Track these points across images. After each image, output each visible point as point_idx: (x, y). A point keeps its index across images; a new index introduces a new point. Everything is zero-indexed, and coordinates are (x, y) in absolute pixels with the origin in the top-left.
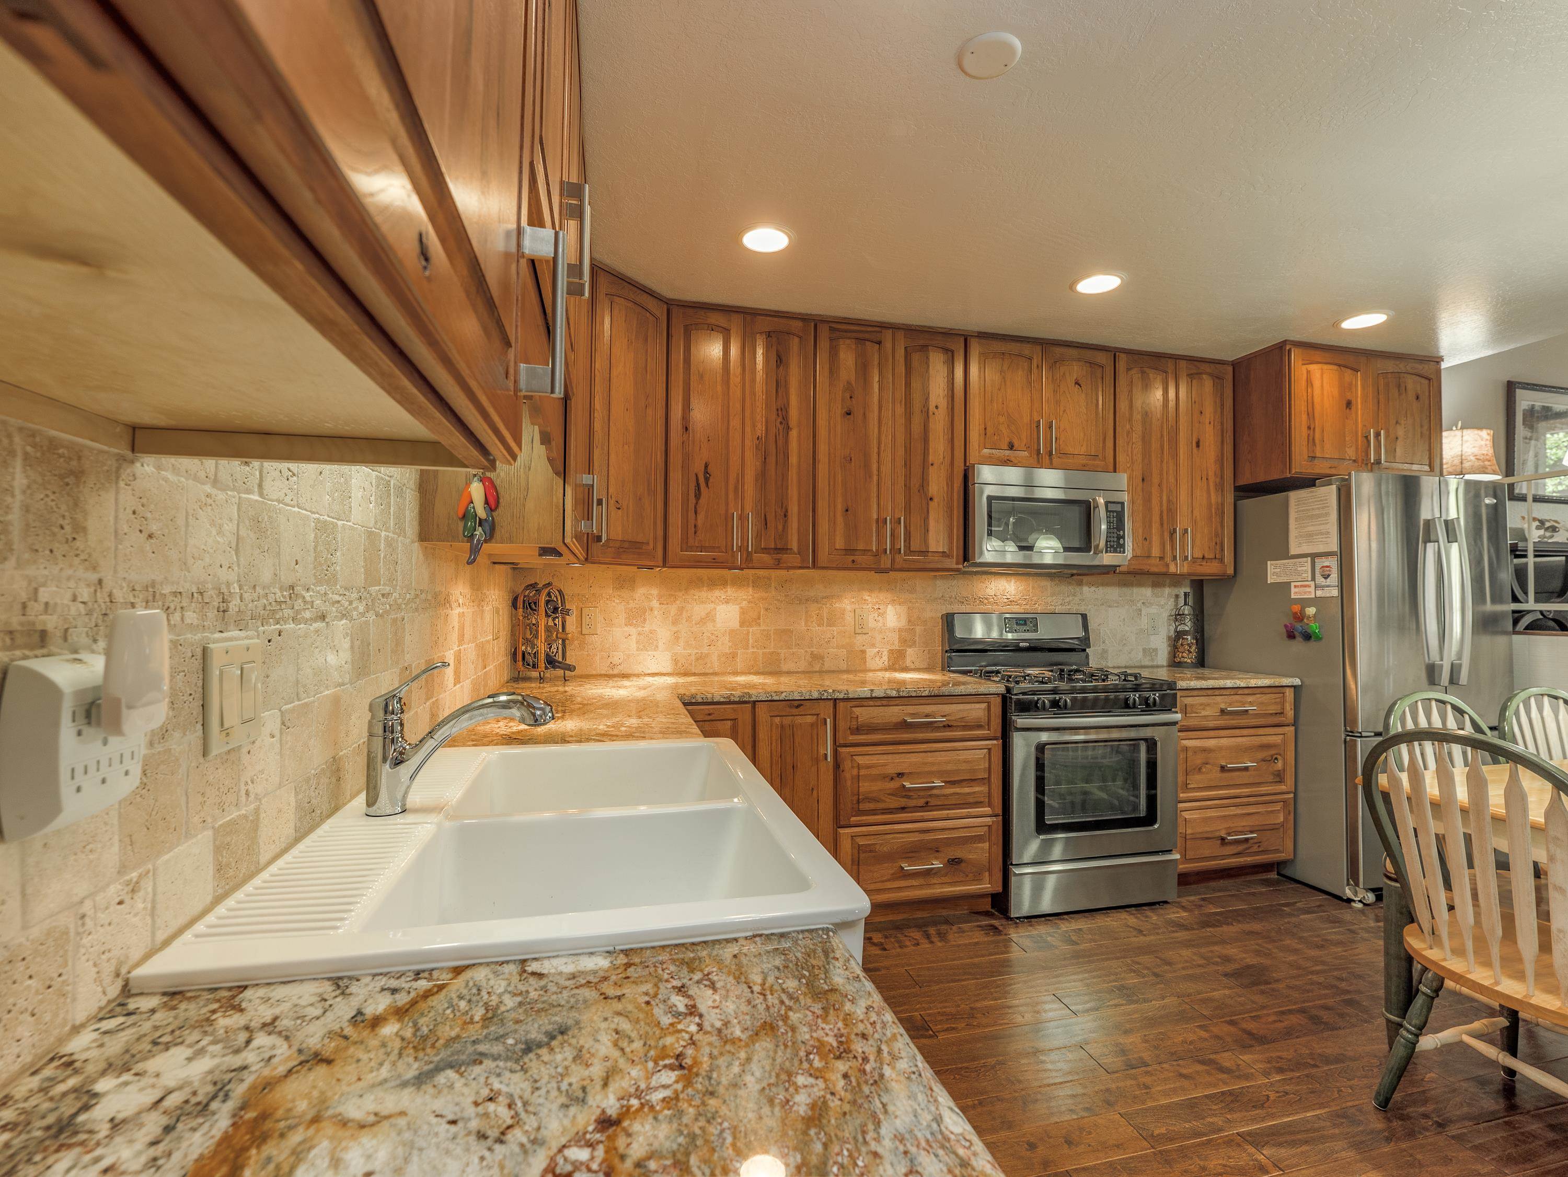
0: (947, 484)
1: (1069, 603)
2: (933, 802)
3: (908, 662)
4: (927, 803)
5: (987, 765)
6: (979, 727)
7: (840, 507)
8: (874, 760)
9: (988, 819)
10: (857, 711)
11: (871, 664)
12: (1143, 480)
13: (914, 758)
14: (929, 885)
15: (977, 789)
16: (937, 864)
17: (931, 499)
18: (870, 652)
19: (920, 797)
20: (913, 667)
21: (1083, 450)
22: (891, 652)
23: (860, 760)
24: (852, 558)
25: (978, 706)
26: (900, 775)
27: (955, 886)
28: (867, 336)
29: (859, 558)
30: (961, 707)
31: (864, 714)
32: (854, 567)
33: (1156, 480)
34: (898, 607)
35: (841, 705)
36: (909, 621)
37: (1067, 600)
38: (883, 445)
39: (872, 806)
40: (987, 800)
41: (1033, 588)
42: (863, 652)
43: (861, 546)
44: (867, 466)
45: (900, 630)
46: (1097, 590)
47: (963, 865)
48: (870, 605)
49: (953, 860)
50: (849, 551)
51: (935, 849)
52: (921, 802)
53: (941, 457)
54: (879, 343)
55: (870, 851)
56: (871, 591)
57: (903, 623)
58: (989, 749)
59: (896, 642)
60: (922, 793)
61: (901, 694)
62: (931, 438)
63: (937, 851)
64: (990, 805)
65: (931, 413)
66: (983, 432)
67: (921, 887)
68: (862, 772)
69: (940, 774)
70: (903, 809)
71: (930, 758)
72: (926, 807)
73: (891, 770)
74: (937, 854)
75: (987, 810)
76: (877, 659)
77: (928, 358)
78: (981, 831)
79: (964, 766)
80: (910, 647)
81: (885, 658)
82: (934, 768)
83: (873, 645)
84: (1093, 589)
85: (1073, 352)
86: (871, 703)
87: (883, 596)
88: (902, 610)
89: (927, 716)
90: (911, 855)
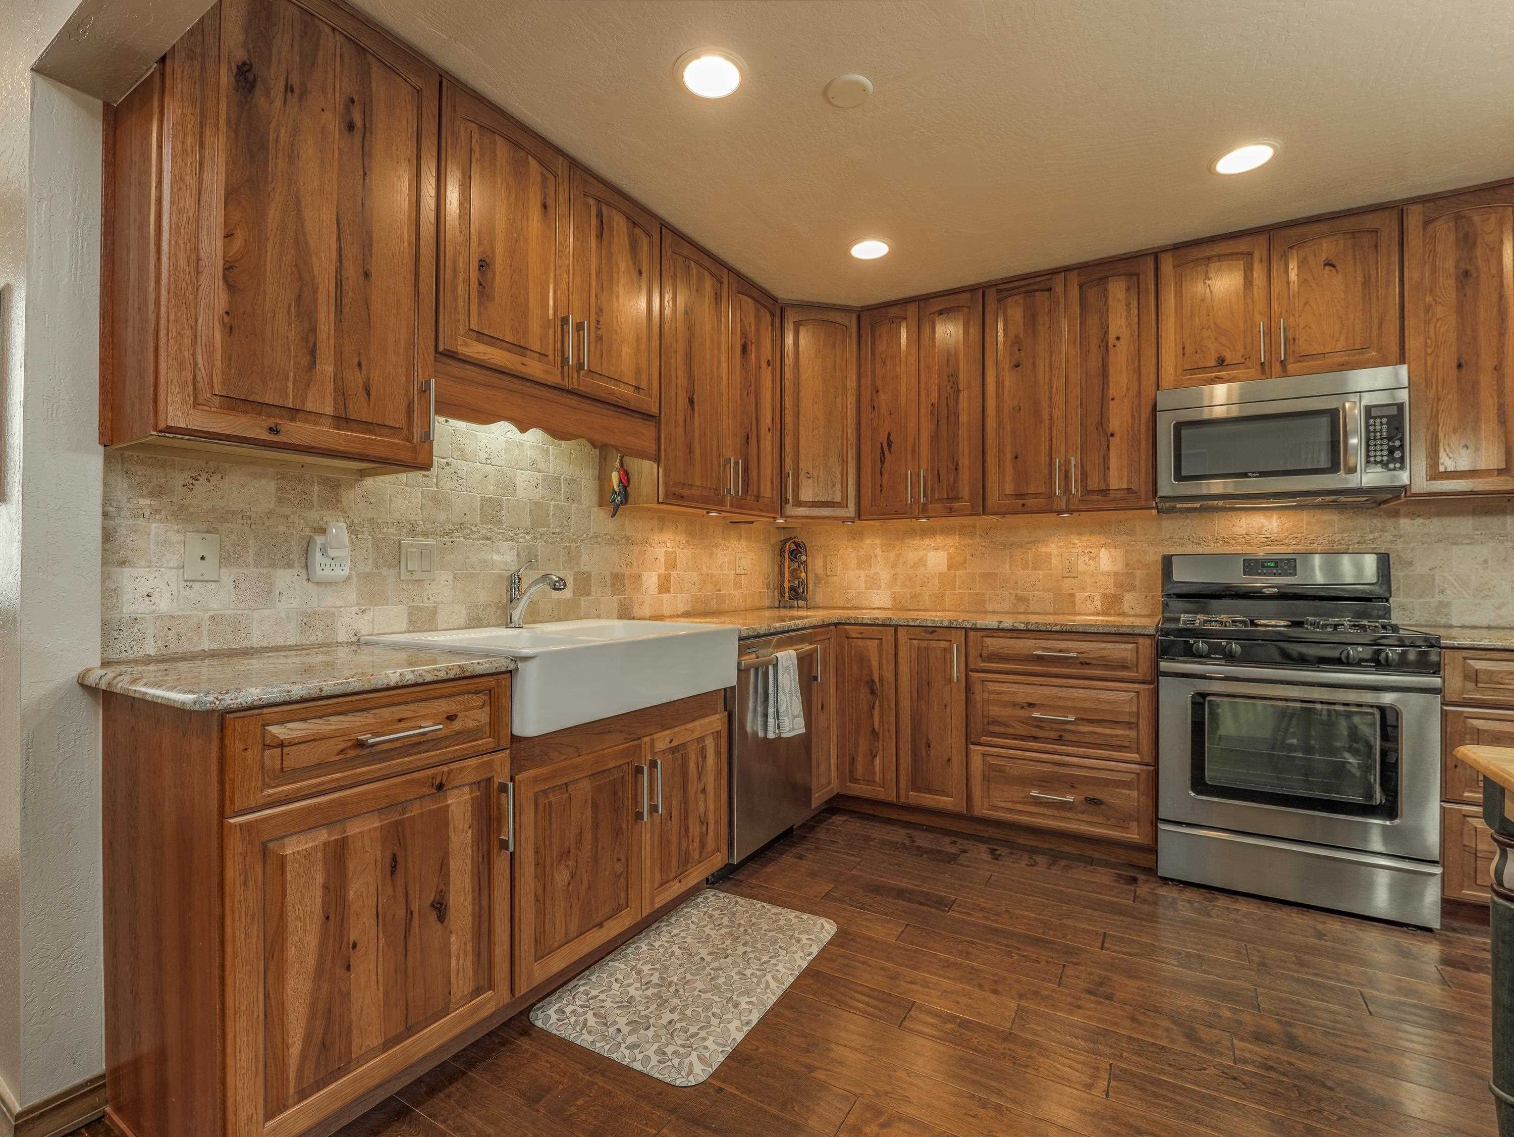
0: (1133, 416)
1: (1373, 541)
2: (1068, 737)
3: (1126, 608)
4: (1061, 736)
5: (1135, 709)
6: (1125, 667)
7: (1009, 456)
8: (1004, 688)
9: (1137, 766)
10: (988, 641)
11: (1079, 607)
12: (1460, 366)
13: (1046, 691)
14: (1066, 819)
15: (1121, 732)
16: (1070, 798)
17: (1112, 435)
18: (1080, 596)
19: (1052, 729)
20: (1132, 612)
21: (1341, 345)
22: (1105, 596)
23: (992, 687)
24: (1022, 502)
25: (1123, 646)
26: (1031, 705)
27: (1094, 827)
28: (1036, 287)
29: (1029, 502)
30: (1103, 645)
31: (994, 644)
32: (1024, 510)
33: (1487, 361)
34: (1113, 550)
35: (971, 634)
36: (1127, 565)
37: (1371, 536)
38: (1054, 390)
39: (1002, 729)
40: (1135, 746)
41: (1309, 523)
42: (1072, 595)
43: (1032, 490)
44: (1037, 413)
45: (1116, 574)
46: (1427, 522)
47: (1103, 807)
48: (1080, 549)
49: (1091, 800)
50: (1020, 496)
51: (1072, 784)
52: (1053, 735)
53: (1125, 389)
54: (1050, 290)
55: (1001, 771)
56: (1080, 534)
57: (1119, 567)
58: (1138, 693)
59: (1111, 587)
60: (1056, 726)
61: (1030, 627)
62: (1111, 371)
63: (1073, 787)
64: (1138, 751)
65: (1110, 345)
66: (1180, 352)
67: (1054, 817)
68: (992, 697)
69: (1074, 710)
70: (1035, 738)
71: (1065, 693)
72: (1060, 740)
73: (1022, 699)
74: (1072, 790)
75: (1135, 756)
76: (1088, 603)
77: (1106, 290)
78: (1127, 777)
79: (1105, 707)
80: (1129, 591)
81: (1098, 603)
82: (1070, 704)
83: (1084, 589)
84: (1420, 521)
85: (1324, 227)
86: (1001, 634)
87: (1094, 539)
88: (1119, 553)
89: (1060, 651)
90: (1044, 784)
